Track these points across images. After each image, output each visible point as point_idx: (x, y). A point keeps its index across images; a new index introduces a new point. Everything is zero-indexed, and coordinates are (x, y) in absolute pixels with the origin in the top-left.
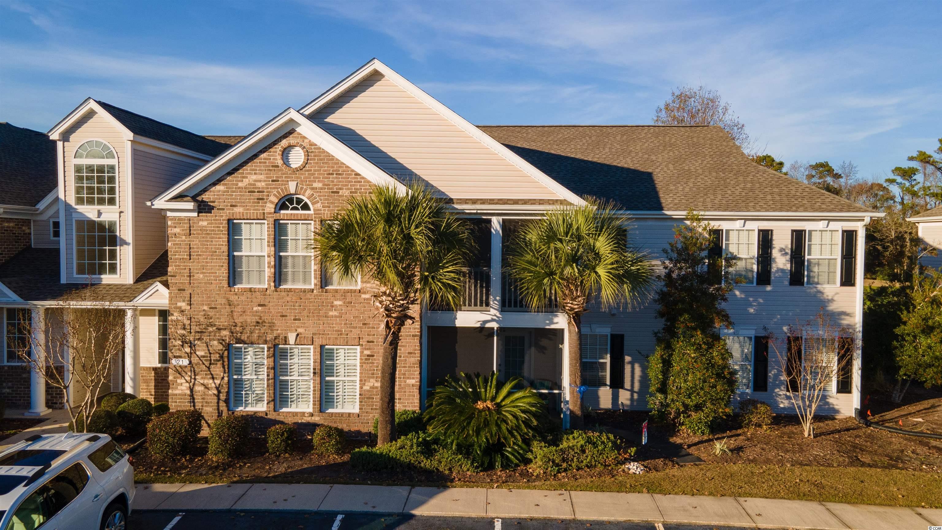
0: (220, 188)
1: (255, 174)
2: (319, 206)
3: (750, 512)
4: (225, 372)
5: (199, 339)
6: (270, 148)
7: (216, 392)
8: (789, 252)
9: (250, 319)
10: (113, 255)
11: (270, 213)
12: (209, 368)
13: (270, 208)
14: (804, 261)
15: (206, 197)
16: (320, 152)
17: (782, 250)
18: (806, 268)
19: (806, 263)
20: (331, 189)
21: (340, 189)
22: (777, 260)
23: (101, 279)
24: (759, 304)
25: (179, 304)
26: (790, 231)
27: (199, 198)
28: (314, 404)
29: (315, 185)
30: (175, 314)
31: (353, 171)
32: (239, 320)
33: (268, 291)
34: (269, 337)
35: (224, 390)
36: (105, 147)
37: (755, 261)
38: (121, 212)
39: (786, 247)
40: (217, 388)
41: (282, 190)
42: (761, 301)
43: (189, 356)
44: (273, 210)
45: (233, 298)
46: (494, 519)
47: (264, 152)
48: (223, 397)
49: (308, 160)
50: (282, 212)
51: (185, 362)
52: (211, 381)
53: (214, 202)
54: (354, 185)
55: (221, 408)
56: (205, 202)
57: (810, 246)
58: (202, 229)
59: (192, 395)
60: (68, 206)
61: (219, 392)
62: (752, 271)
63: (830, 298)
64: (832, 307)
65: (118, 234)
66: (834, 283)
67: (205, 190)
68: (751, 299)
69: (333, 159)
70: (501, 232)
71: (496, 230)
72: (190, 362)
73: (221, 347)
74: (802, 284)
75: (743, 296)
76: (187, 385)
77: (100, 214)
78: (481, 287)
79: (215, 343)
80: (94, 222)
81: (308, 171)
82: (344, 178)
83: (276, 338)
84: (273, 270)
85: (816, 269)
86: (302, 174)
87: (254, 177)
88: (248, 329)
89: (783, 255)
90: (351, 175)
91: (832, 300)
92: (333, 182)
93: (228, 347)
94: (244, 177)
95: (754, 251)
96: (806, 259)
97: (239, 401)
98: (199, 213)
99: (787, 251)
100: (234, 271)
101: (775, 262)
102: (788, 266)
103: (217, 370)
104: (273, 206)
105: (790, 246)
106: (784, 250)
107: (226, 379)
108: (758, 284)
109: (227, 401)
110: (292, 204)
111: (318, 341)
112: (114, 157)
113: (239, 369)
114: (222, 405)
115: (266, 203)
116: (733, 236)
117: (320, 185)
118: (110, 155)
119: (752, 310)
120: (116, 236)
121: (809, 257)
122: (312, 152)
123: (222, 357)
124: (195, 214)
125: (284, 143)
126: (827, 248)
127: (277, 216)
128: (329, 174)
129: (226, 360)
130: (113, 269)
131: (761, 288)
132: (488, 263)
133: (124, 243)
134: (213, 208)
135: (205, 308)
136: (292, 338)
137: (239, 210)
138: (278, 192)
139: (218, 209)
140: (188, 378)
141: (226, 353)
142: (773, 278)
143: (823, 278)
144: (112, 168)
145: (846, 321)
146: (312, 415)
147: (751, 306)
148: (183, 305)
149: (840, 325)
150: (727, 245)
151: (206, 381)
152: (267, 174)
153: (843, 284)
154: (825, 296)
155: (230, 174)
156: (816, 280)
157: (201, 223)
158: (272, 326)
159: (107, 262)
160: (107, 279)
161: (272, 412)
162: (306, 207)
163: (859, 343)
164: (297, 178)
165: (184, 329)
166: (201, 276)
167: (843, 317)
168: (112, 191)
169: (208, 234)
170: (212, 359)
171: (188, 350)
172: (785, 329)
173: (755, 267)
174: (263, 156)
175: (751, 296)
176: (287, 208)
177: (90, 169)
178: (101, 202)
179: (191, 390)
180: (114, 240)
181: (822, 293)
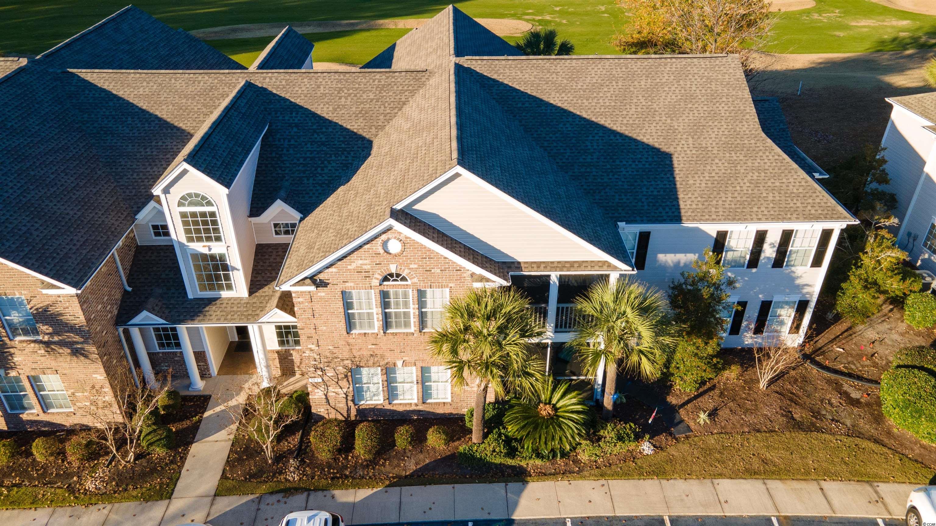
0: (332, 270)
1: (361, 259)
2: (415, 280)
3: (720, 498)
4: (349, 384)
5: (328, 366)
6: (373, 241)
7: (345, 396)
8: (777, 246)
9: (366, 353)
10: (227, 278)
11: (376, 286)
12: (337, 383)
13: (376, 282)
14: (786, 251)
15: (321, 276)
16: (414, 243)
17: (772, 244)
18: (787, 256)
19: (788, 253)
20: (425, 268)
21: (432, 268)
22: (766, 251)
23: (220, 295)
24: (745, 281)
25: (309, 346)
26: (782, 231)
27: (316, 278)
28: (418, 398)
29: (412, 266)
30: (307, 352)
31: (443, 256)
32: (357, 354)
33: (379, 336)
34: (382, 363)
35: (350, 394)
36: (204, 198)
37: (749, 252)
38: (228, 247)
39: (776, 242)
40: (345, 394)
41: (385, 270)
42: (746, 279)
43: (322, 376)
44: (378, 284)
45: (351, 341)
46: (565, 519)
47: (367, 244)
48: (350, 398)
49: (405, 248)
50: (385, 284)
51: (320, 380)
52: (340, 390)
53: (329, 280)
54: (443, 265)
55: (349, 405)
56: (321, 280)
57: (794, 240)
58: (321, 298)
59: (327, 398)
60: (181, 244)
61: (347, 396)
62: (746, 258)
63: (800, 275)
64: (798, 282)
65: (228, 262)
66: (807, 265)
67: (320, 272)
68: (740, 278)
69: (425, 248)
70: (557, 283)
71: (554, 282)
72: (323, 380)
73: (345, 370)
74: (781, 267)
75: (734, 276)
76: (323, 393)
77: (210, 249)
78: (540, 317)
79: (341, 368)
80: (206, 255)
81: (405, 256)
82: (435, 261)
83: (387, 363)
84: (381, 323)
85: (794, 256)
86: (400, 259)
87: (361, 262)
88: (365, 359)
89: (772, 248)
90: (441, 258)
91: (801, 277)
92: (426, 263)
93: (351, 370)
94: (352, 262)
95: (750, 244)
96: (789, 250)
97: (361, 398)
98: (317, 287)
99: (775, 245)
100: (350, 322)
101: (764, 252)
102: (774, 255)
103: (344, 383)
104: (378, 281)
105: (778, 241)
107: (351, 389)
108: (747, 268)
109: (353, 401)
110: (392, 277)
111: (420, 364)
112: (213, 205)
113: (359, 381)
114: (350, 404)
115: (372, 279)
116: (735, 236)
117: (416, 266)
118: (209, 204)
119: (738, 285)
120: (227, 264)
121: (792, 248)
122: (408, 243)
123: (346, 376)
124: (313, 289)
125: (384, 237)
126: (807, 241)
127: (381, 288)
128: (423, 258)
129: (350, 377)
130: (229, 287)
131: (749, 270)
132: (546, 301)
133: (234, 269)
134: (328, 284)
135: (331, 347)
136: (399, 363)
137: (350, 284)
138: (381, 272)
139: (333, 284)
140: (322, 389)
141: (349, 374)
142: (759, 263)
143: (798, 262)
144: (213, 214)
145: (806, 290)
146: (416, 405)
147: (738, 282)
148: (313, 347)
149: (801, 292)
150: (729, 241)
151: (336, 390)
152: (371, 259)
153: (813, 265)
154: (796, 274)
155: (340, 260)
156: (792, 264)
157: (319, 294)
158: (383, 357)
159: (224, 282)
160: (225, 294)
161: (386, 405)
162: (404, 279)
163: (813, 304)
164: (397, 261)
165: (316, 361)
166: (325, 328)
167: (806, 287)
168: (216, 230)
169: (326, 301)
170: (340, 377)
171: (321, 373)
172: (760, 296)
173: (748, 257)
174: (366, 247)
175: (740, 276)
176: (389, 280)
177: (194, 215)
178: (209, 239)
179: (326, 395)
180: (226, 268)
181: (794, 272)
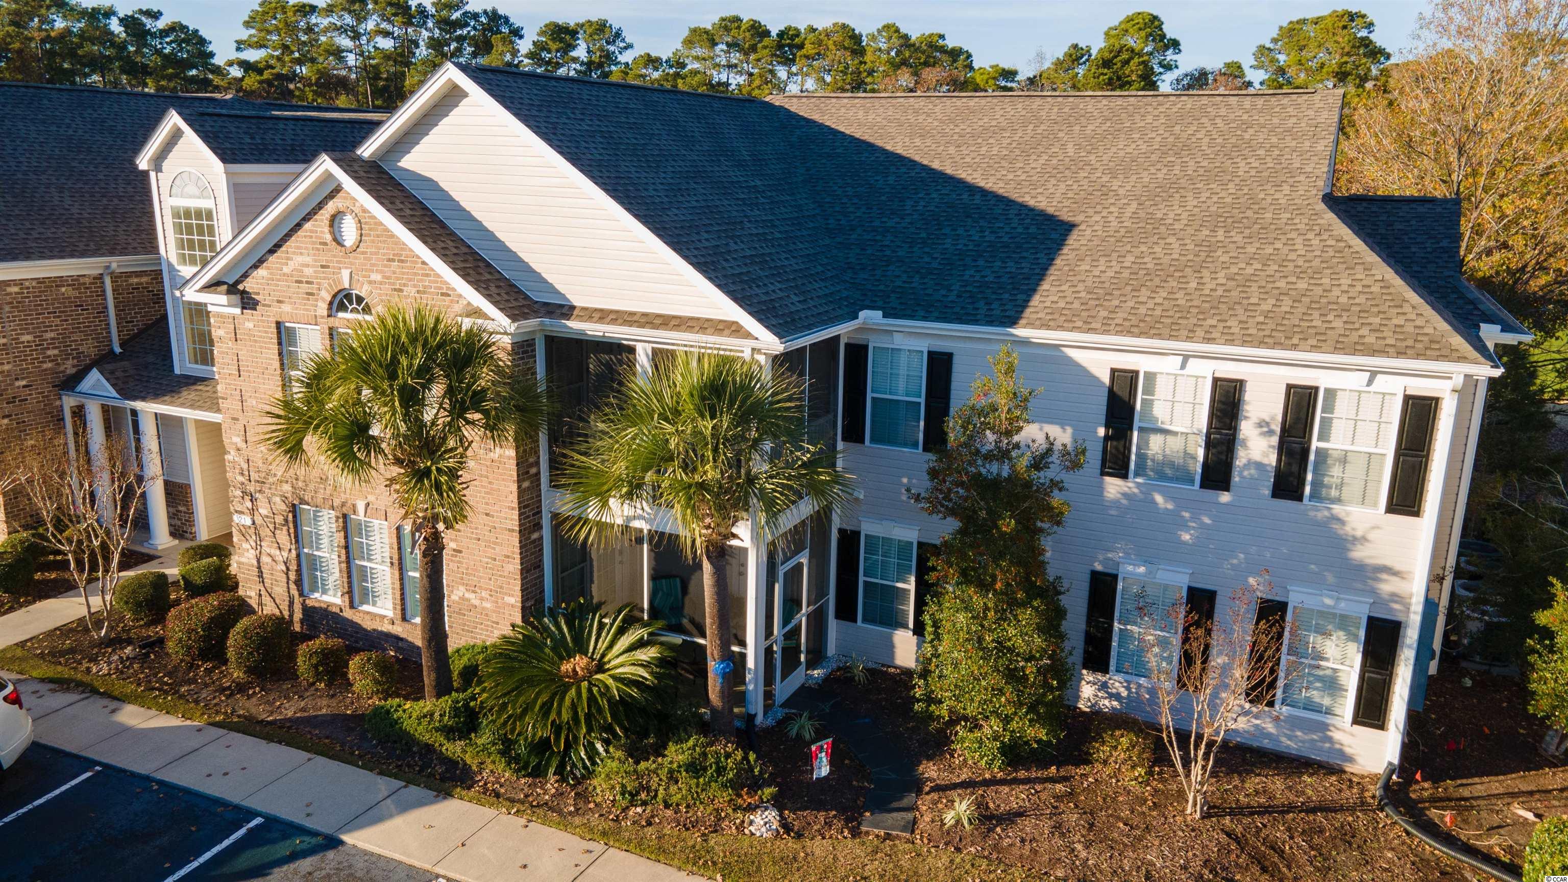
0: (261, 272)
1: (301, 254)
4: (292, 543)
5: (260, 491)
6: (315, 214)
7: (284, 568)
8: (1277, 429)
9: (313, 472)
11: (322, 317)
12: (274, 533)
13: (322, 308)
14: (1306, 452)
15: (248, 286)
16: (376, 224)
17: (1262, 424)
18: (1310, 467)
19: (1312, 457)
20: (393, 284)
21: (405, 285)
22: (1250, 444)
24: (1203, 526)
25: (234, 439)
26: (1284, 386)
27: (241, 287)
28: (395, 609)
29: (373, 277)
30: (232, 452)
31: (418, 257)
34: (337, 502)
35: (293, 567)
37: (1202, 441)
39: (1273, 418)
40: (285, 563)
41: (334, 281)
42: (1207, 521)
43: (252, 511)
44: (325, 313)
46: (438, 877)
47: (309, 220)
48: (292, 576)
49: (361, 235)
50: (341, 315)
51: (248, 522)
52: (278, 552)
53: (258, 294)
54: (421, 280)
55: (292, 592)
56: (247, 293)
57: (1324, 421)
58: (249, 333)
59: (259, 567)
60: (170, 267)
61: (288, 569)
62: (1194, 458)
63: (1359, 534)
64: (1359, 554)
66: (1375, 505)
67: (245, 276)
68: (1186, 515)
69: (391, 236)
70: (650, 371)
71: (642, 367)
72: (254, 523)
73: (284, 507)
74: (1300, 498)
75: (1170, 506)
76: (253, 552)
79: (278, 500)
81: (363, 253)
82: (408, 268)
83: (343, 505)
85: (1336, 471)
86: (356, 258)
87: (300, 259)
88: (311, 487)
89: (1263, 434)
90: (416, 262)
91: (1364, 539)
92: (394, 273)
93: (294, 509)
94: (288, 259)
95: (1200, 418)
96: (1313, 447)
97: (313, 584)
98: (243, 308)
99: (1273, 427)
101: (1244, 446)
102: (1272, 459)
103: (283, 538)
104: (326, 306)
105: (1279, 418)
106: (1268, 424)
107: (294, 552)
108: (1202, 486)
109: (298, 583)
110: (351, 303)
111: (394, 518)
112: (210, 197)
113: (309, 541)
114: (293, 586)
115: (317, 300)
116: (1162, 388)
117: (379, 277)
118: (206, 194)
119: (1186, 537)
121: (1322, 445)
122: (366, 223)
123: (286, 520)
124: (238, 311)
125: (331, 207)
126: (1367, 430)
127: (331, 322)
128: (389, 260)
129: (291, 525)
131: (1209, 494)
134: (257, 303)
136: (361, 507)
137: (286, 308)
138: (331, 286)
139: (264, 305)
140: (254, 544)
141: (291, 516)
142: (1234, 479)
143: (1352, 490)
144: (210, 213)
145: (1388, 586)
146: (392, 622)
147: (1185, 527)
148: (238, 441)
149: (1373, 592)
150: (1147, 404)
151: (272, 552)
152: (314, 255)
153: (1392, 508)
154: (1348, 528)
155: (272, 251)
156: (1334, 493)
157: (247, 324)
158: (338, 486)
161: (348, 609)
163: (1411, 635)
164: (351, 264)
165: (242, 474)
166: (255, 402)
167: (1384, 576)
169: (256, 341)
170: (276, 521)
171: (249, 504)
172: (1251, 581)
173: (1201, 453)
174: (308, 226)
175: (1187, 509)
176: (345, 309)
177: (187, 213)
179: (258, 561)
181: (1342, 522)
